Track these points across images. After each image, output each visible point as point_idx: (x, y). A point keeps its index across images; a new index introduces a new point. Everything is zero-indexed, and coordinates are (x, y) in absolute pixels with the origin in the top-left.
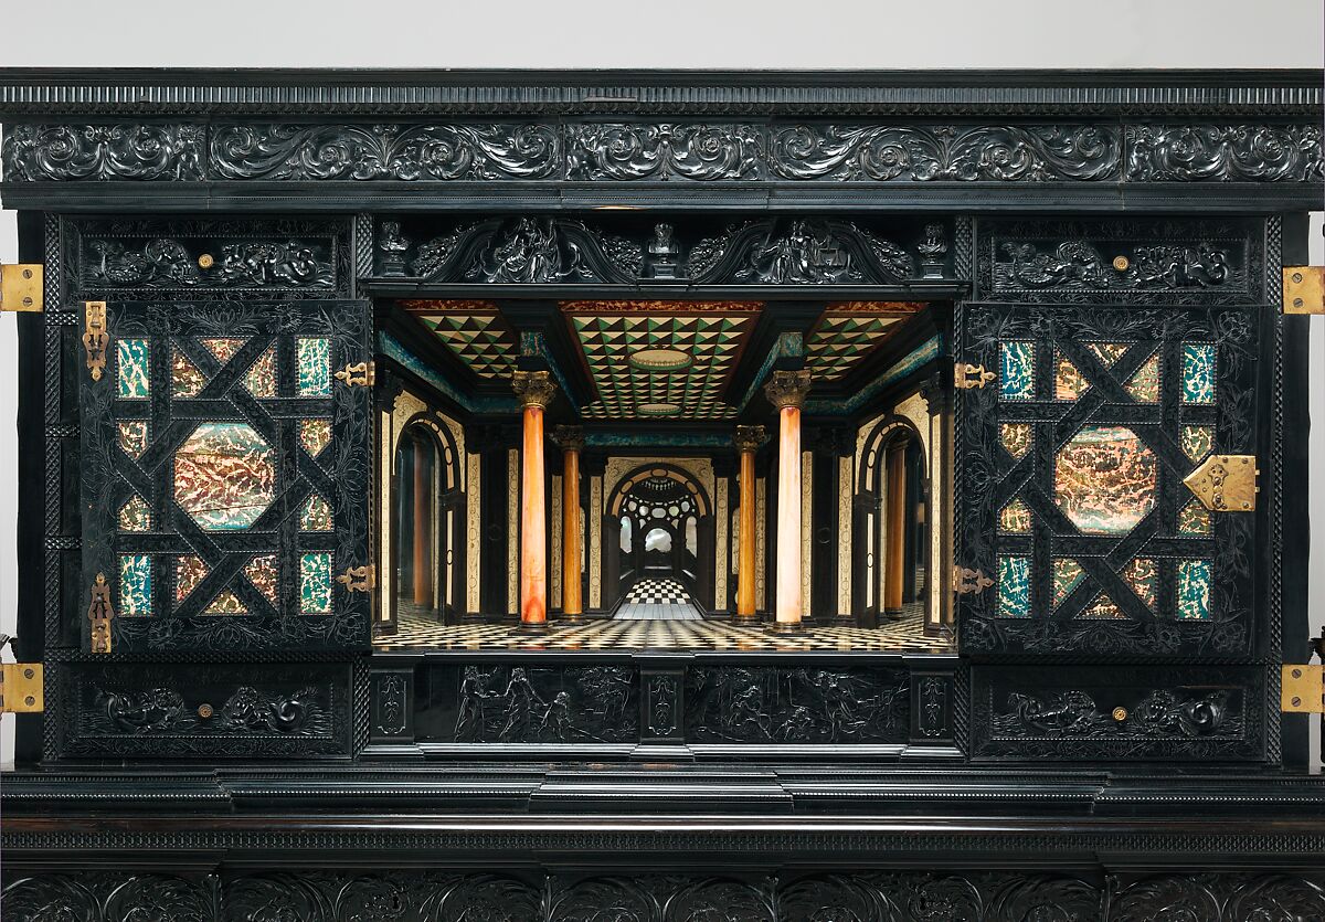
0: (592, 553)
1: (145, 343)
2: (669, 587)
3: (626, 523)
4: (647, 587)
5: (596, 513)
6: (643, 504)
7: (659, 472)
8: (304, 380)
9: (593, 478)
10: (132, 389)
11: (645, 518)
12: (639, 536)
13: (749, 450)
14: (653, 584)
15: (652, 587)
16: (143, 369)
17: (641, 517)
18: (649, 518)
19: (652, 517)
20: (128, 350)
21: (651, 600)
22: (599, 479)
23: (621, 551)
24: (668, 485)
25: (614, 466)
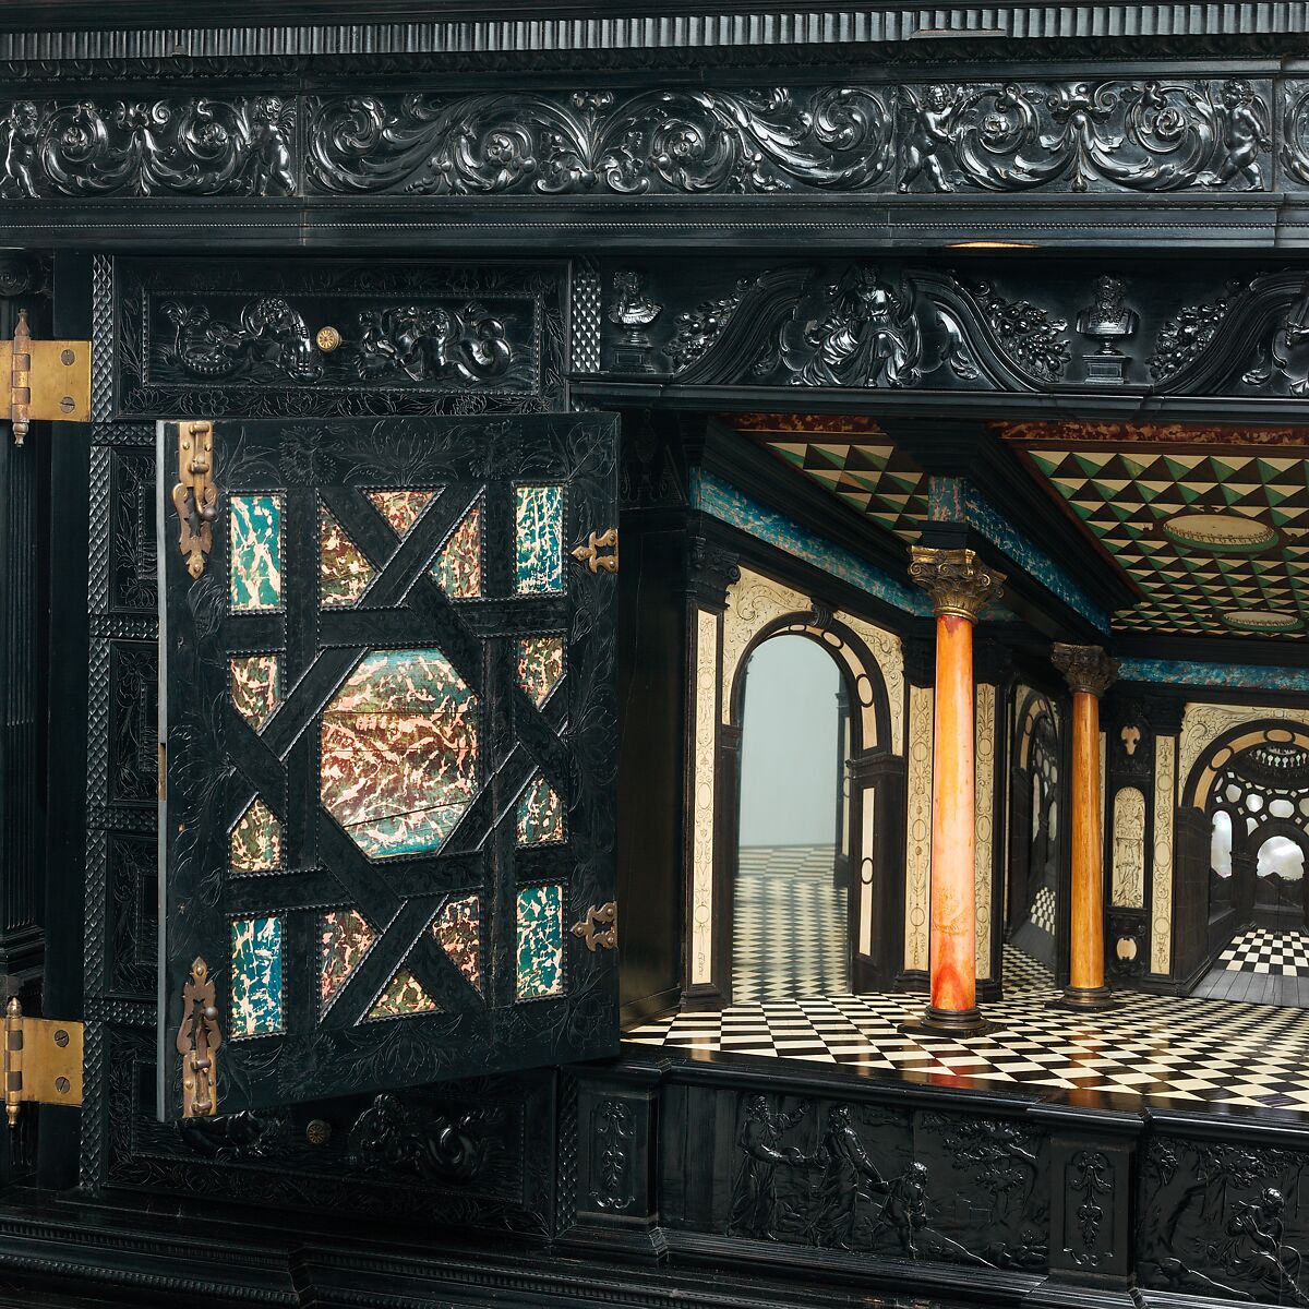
0: (1156, 875)
1: (276, 502)
2: (1297, 946)
3: (1223, 823)
5: (1164, 801)
6: (1254, 791)
7: (1278, 735)
8: (524, 565)
9: (1160, 740)
10: (253, 591)
11: (1256, 816)
12: (1246, 848)
14: (1269, 937)
15: (1267, 943)
16: (272, 551)
17: (1249, 814)
18: (1264, 818)
19: (1269, 815)
20: (246, 516)
21: (1262, 968)
22: (1171, 740)
23: (1213, 874)
24: (1298, 758)
25: (1197, 718)
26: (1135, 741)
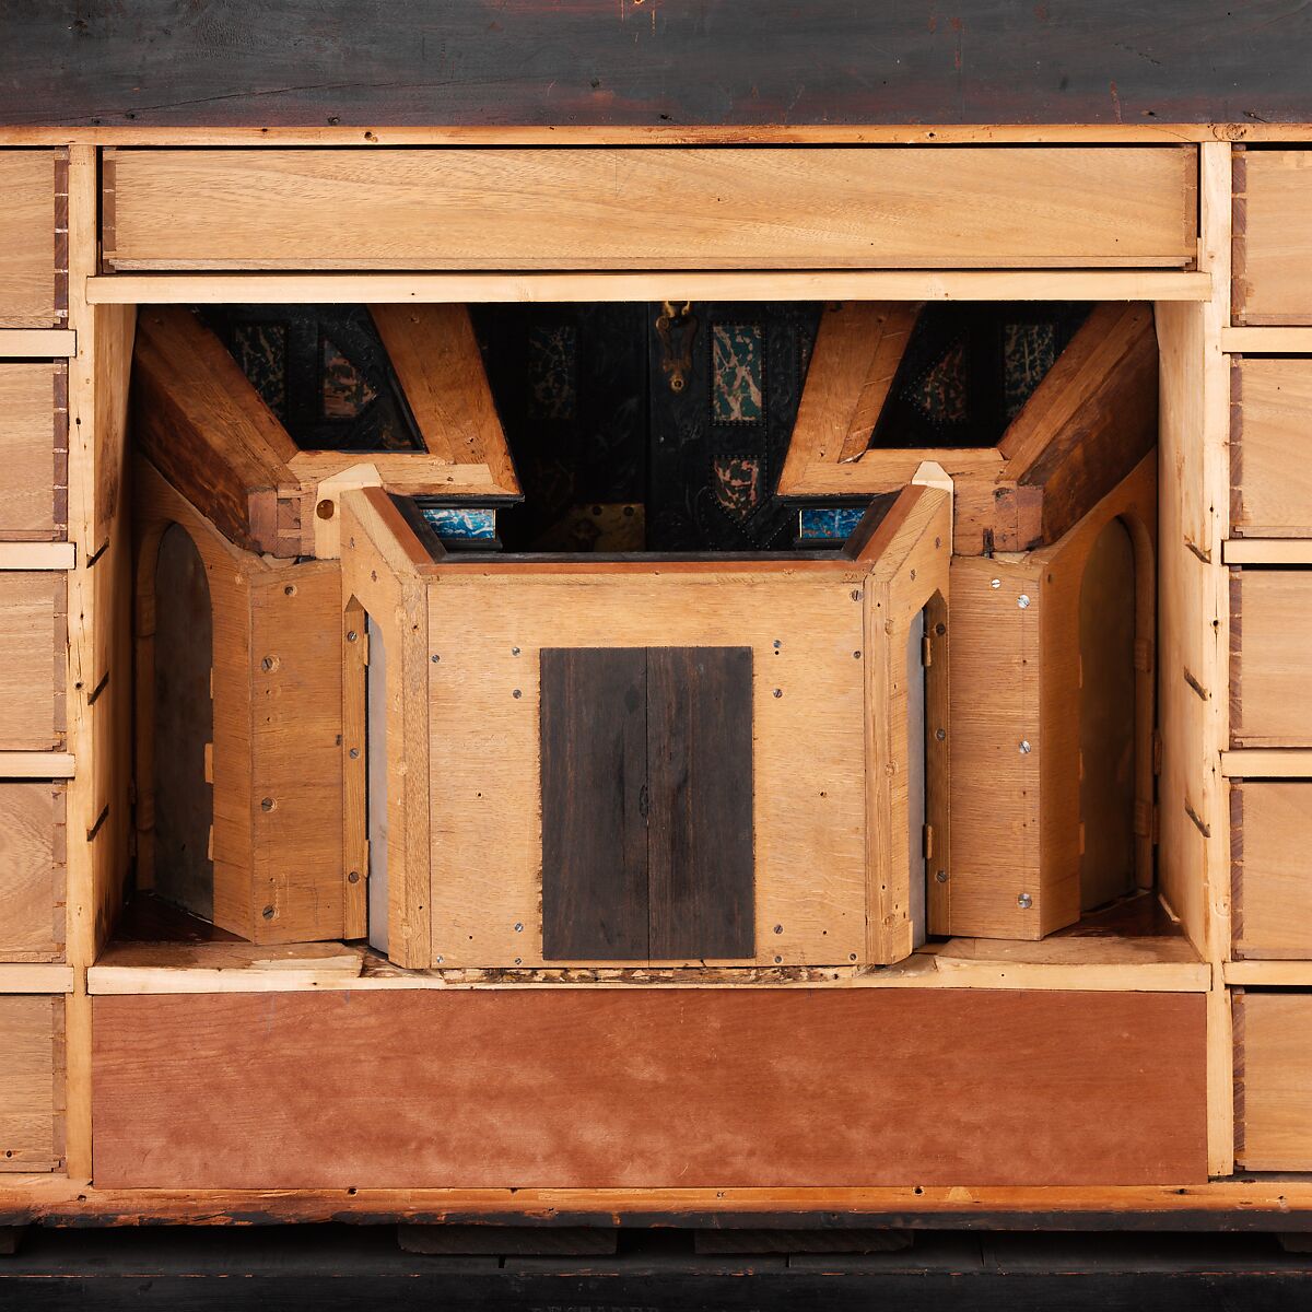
1: (757, 332)
8: (1013, 393)
10: (736, 406)
16: (753, 373)
20: (728, 342)
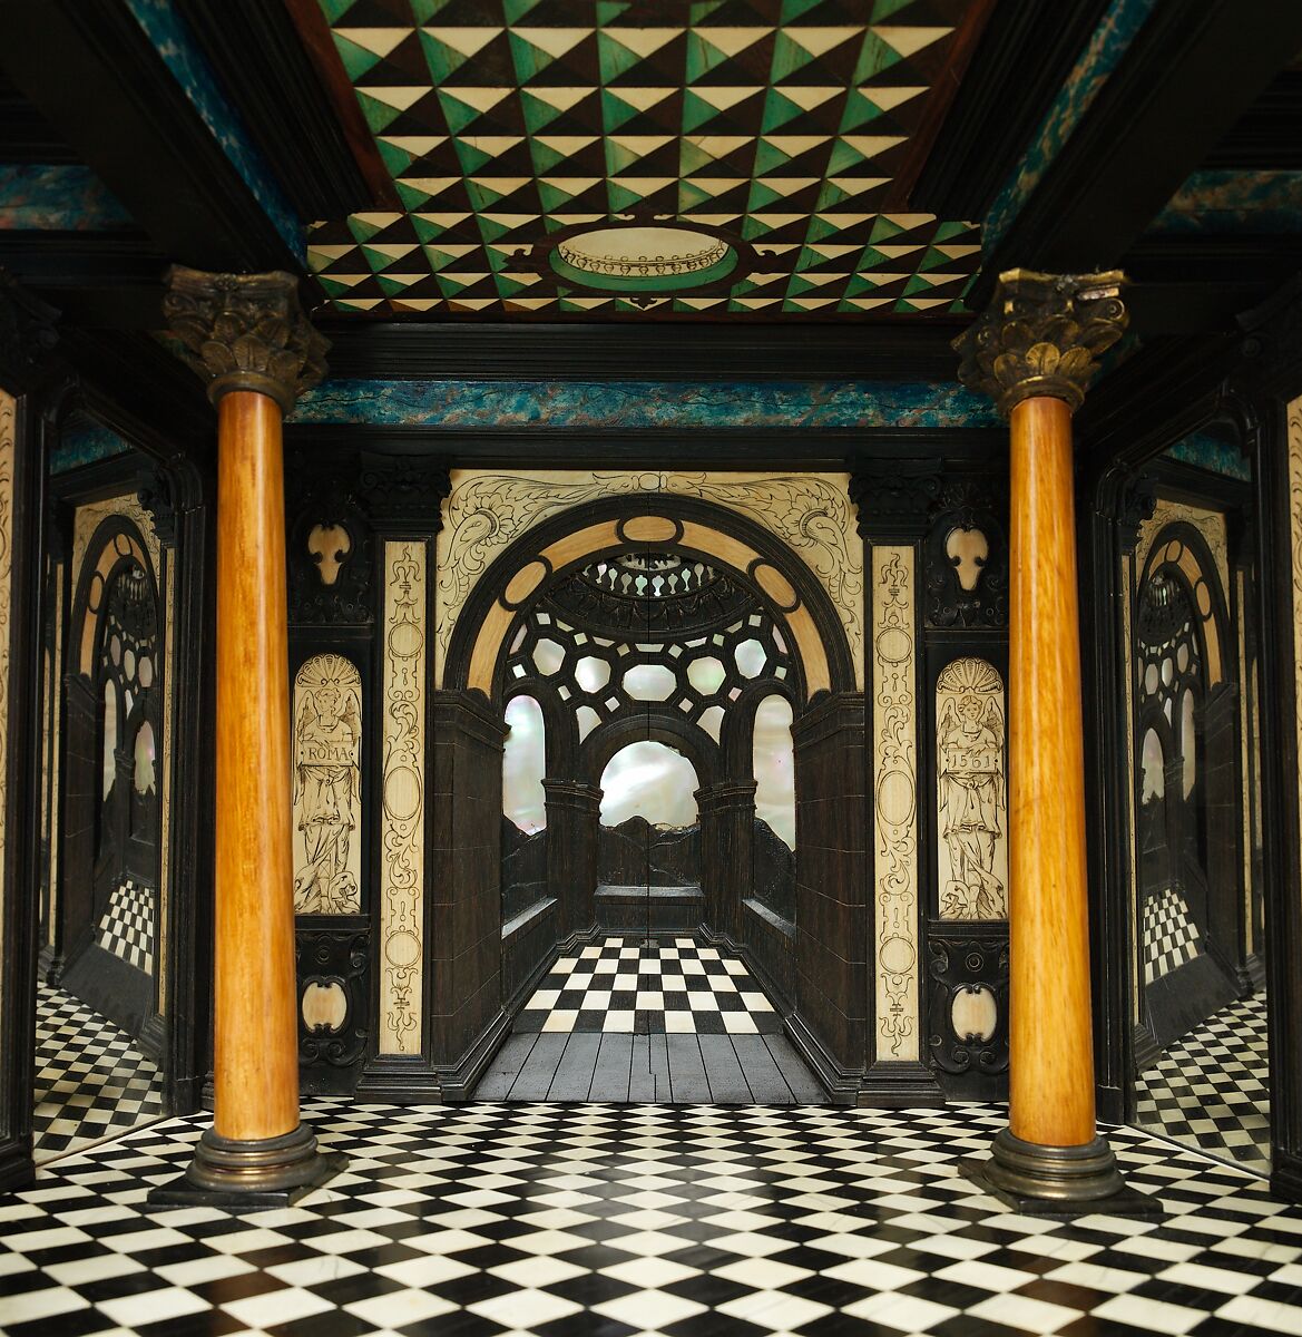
0: (388, 839)
2: (692, 967)
3: (524, 720)
4: (607, 966)
5: (404, 682)
6: (591, 650)
7: (646, 529)
9: (393, 551)
11: (596, 701)
12: (575, 768)
13: (1051, 389)
14: (630, 953)
15: (628, 967)
17: (580, 697)
18: (612, 704)
19: (624, 697)
21: (620, 1021)
22: (417, 550)
23: (508, 827)
24: (686, 575)
25: (474, 501)
26: (339, 556)
